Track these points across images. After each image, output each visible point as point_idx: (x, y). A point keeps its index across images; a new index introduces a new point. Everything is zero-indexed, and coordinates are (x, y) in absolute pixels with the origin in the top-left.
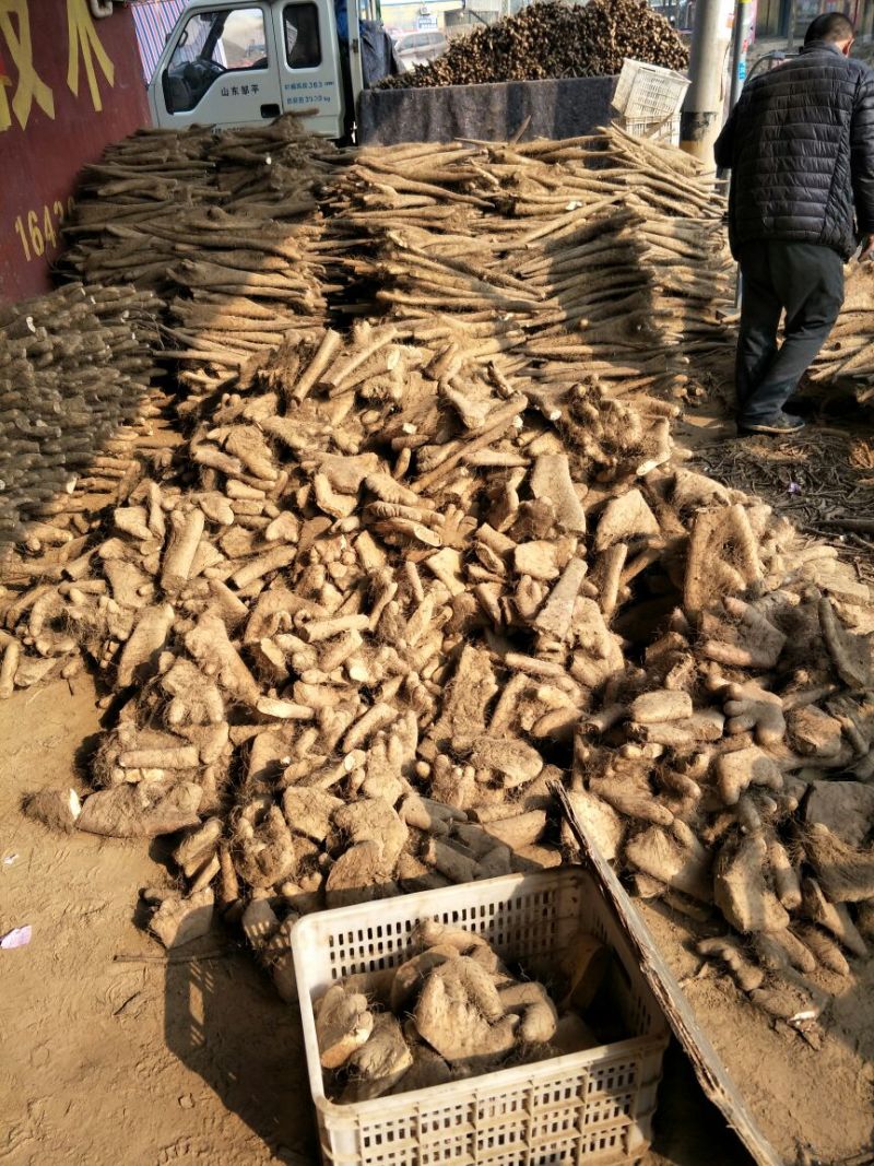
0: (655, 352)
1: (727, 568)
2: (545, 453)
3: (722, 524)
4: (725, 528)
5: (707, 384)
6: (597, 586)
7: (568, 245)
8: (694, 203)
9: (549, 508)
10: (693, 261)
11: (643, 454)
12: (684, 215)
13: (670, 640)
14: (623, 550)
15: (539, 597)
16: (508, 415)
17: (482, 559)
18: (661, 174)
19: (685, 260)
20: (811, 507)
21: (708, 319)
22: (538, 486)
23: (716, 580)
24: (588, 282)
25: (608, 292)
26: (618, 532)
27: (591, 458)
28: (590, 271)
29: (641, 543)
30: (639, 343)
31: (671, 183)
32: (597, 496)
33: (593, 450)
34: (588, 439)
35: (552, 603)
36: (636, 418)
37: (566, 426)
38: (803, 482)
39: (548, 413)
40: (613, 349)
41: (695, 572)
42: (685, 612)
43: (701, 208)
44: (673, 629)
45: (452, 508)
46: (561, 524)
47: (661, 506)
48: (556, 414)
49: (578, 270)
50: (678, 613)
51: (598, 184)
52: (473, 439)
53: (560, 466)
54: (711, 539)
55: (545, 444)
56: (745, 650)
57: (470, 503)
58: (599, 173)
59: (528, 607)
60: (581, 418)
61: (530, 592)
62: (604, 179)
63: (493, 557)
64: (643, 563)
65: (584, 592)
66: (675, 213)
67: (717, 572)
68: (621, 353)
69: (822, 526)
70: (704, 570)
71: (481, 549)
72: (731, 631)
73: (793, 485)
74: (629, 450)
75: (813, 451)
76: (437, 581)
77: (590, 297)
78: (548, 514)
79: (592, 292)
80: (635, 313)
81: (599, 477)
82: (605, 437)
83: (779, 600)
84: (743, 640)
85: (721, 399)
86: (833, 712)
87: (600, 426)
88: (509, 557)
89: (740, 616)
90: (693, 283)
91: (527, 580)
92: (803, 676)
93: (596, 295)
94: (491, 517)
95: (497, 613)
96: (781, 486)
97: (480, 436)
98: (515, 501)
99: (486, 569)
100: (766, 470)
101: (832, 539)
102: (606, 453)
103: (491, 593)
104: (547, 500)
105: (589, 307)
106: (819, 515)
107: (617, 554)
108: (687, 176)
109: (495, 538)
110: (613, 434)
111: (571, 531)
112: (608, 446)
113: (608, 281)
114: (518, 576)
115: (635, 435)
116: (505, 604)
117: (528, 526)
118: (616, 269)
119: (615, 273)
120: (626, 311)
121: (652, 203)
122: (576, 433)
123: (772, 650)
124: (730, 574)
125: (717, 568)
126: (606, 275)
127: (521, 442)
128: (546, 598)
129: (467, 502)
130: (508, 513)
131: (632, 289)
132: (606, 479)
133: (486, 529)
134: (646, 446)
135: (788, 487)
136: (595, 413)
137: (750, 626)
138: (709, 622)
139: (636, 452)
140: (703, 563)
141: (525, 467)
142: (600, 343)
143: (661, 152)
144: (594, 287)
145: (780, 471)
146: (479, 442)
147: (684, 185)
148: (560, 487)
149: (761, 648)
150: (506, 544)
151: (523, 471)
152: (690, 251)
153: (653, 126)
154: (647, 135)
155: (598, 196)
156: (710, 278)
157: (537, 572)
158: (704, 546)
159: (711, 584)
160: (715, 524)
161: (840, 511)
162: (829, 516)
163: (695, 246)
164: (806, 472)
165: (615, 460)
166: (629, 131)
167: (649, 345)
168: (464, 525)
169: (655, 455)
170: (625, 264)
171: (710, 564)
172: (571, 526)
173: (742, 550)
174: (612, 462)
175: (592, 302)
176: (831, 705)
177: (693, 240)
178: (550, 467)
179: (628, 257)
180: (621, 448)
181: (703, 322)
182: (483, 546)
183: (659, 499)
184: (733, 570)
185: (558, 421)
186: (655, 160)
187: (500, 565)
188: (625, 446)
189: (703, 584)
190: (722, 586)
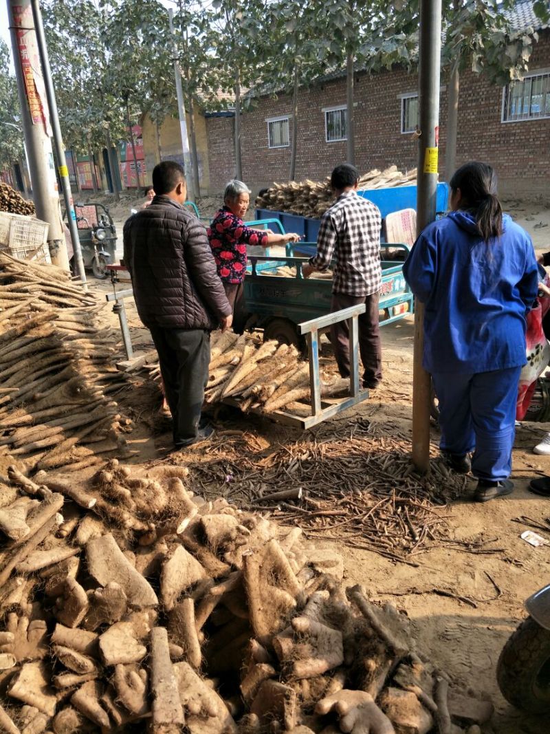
0: (94, 404)
1: (279, 592)
2: (92, 537)
3: (265, 558)
4: (267, 562)
5: (131, 415)
6: (180, 645)
7: (6, 341)
8: (76, 298)
9: (119, 592)
10: (88, 335)
11: (176, 515)
12: (72, 306)
13: (260, 673)
14: (190, 602)
15: (141, 685)
16: (49, 515)
17: (68, 665)
18: (48, 282)
19: (82, 334)
20: (245, 489)
21: (110, 370)
22: (99, 571)
23: (274, 605)
24: (30, 365)
25: (47, 369)
26: (179, 588)
27: (132, 529)
28: (29, 357)
29: (199, 590)
30: (81, 401)
31: (56, 287)
32: (146, 559)
33: (131, 521)
34: (126, 515)
35: (159, 688)
36: (157, 485)
37: (103, 508)
38: (232, 473)
39: (86, 503)
40: (64, 408)
41: (257, 605)
42: (259, 641)
43: (81, 300)
44: (256, 661)
45: (14, 617)
46: (134, 603)
47: (200, 550)
48: (92, 501)
49: (20, 358)
50: (255, 645)
51: (10, 294)
52: (21, 546)
53: (110, 545)
54: (261, 573)
55: (89, 529)
56: (321, 659)
57: (30, 606)
58: (8, 287)
59: (135, 701)
60: (115, 499)
61: (131, 684)
62: (12, 291)
63: (80, 658)
64: (210, 609)
65: (175, 659)
66: (66, 306)
67: (272, 598)
68: (70, 410)
69: (260, 502)
70: (263, 600)
71: (64, 656)
72: (306, 648)
73: (228, 477)
74: (161, 514)
75: (227, 449)
76: (27, 708)
77: (35, 375)
78: (120, 598)
79: (35, 372)
80: (71, 381)
81: (142, 542)
82: (138, 508)
83: (319, 601)
84: (317, 651)
85: (146, 424)
86: (404, 686)
87: (131, 501)
88: (95, 652)
89: (307, 631)
90: (95, 349)
91: (121, 671)
92: (372, 664)
93: (39, 373)
94: (61, 616)
95: (105, 720)
96: (221, 480)
97: (27, 542)
98: (82, 594)
99: (75, 673)
100: (205, 470)
101: (273, 511)
102: (142, 521)
103: (88, 697)
104: (114, 585)
105: (35, 383)
106: (253, 494)
107: (187, 609)
108: (64, 281)
109: (72, 636)
110: (143, 503)
111: (146, 607)
112: (143, 515)
113: (45, 362)
114: (111, 670)
115: (162, 501)
116: (110, 705)
117: (102, 614)
118: (49, 352)
119: (48, 356)
120: (65, 379)
121: (48, 301)
122: (114, 513)
123: (337, 649)
124: (282, 596)
125: (272, 595)
126: (43, 358)
127: (65, 533)
128: (149, 684)
129: (28, 607)
130: (79, 609)
131: (65, 364)
132: (149, 542)
133: (60, 631)
134: (175, 507)
135: (225, 479)
136: (128, 492)
137: (316, 637)
138: (286, 645)
139: (167, 515)
140: (261, 595)
141: (77, 555)
142: (53, 406)
143: (42, 268)
144: (36, 368)
145: (214, 468)
146: (28, 549)
147: (64, 287)
148: (119, 567)
149: (330, 651)
150: (85, 638)
151: (76, 560)
152: (84, 328)
153: (32, 252)
154: (29, 258)
155: (13, 303)
156: (103, 343)
157: (127, 657)
158: (257, 580)
159: (271, 609)
160: (260, 560)
161: (264, 487)
162: (261, 492)
163: (87, 325)
164: (231, 465)
165: (153, 525)
166: (15, 256)
167: (89, 400)
168: (33, 633)
169: (187, 513)
170: (55, 348)
171: (266, 594)
172: (144, 602)
173: (284, 573)
174: (150, 527)
175: (36, 379)
176: (398, 679)
177: (84, 321)
178: (101, 551)
179: (55, 343)
180: (154, 513)
181: (108, 372)
182: (65, 650)
183: (194, 544)
184: (283, 592)
185: (96, 506)
186: (41, 274)
187: (89, 663)
188: (157, 511)
189: (265, 612)
190: (279, 608)
